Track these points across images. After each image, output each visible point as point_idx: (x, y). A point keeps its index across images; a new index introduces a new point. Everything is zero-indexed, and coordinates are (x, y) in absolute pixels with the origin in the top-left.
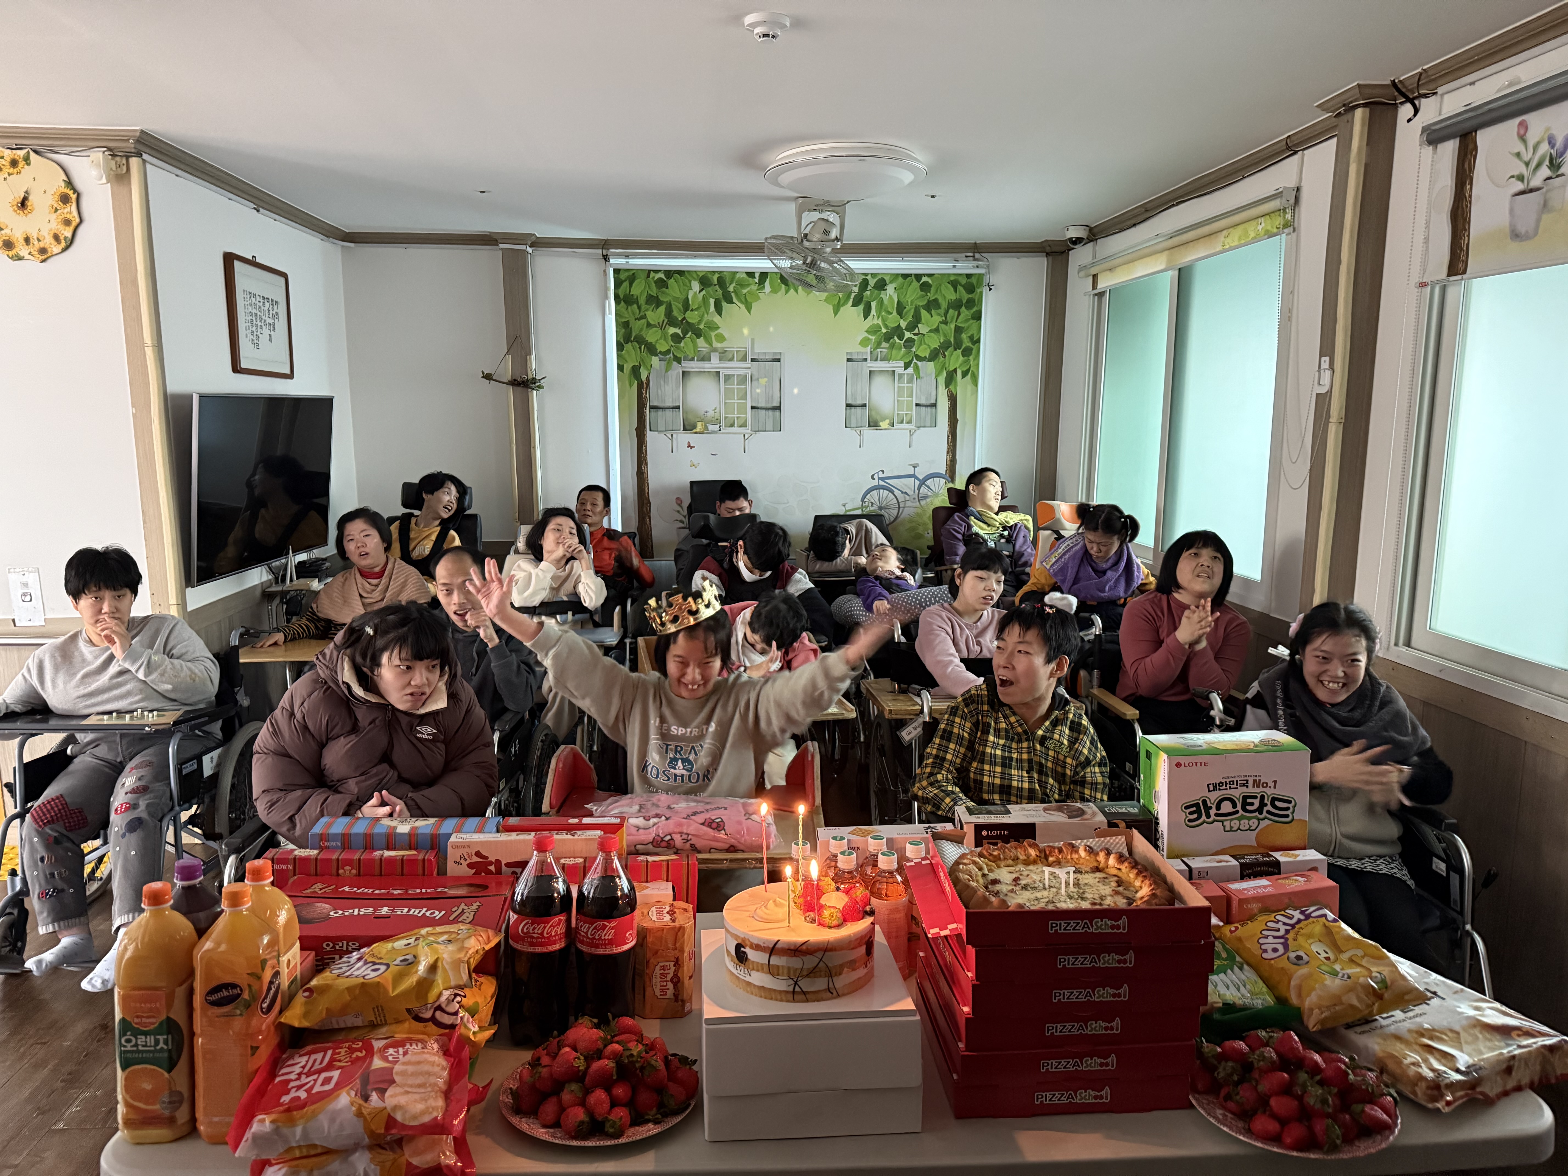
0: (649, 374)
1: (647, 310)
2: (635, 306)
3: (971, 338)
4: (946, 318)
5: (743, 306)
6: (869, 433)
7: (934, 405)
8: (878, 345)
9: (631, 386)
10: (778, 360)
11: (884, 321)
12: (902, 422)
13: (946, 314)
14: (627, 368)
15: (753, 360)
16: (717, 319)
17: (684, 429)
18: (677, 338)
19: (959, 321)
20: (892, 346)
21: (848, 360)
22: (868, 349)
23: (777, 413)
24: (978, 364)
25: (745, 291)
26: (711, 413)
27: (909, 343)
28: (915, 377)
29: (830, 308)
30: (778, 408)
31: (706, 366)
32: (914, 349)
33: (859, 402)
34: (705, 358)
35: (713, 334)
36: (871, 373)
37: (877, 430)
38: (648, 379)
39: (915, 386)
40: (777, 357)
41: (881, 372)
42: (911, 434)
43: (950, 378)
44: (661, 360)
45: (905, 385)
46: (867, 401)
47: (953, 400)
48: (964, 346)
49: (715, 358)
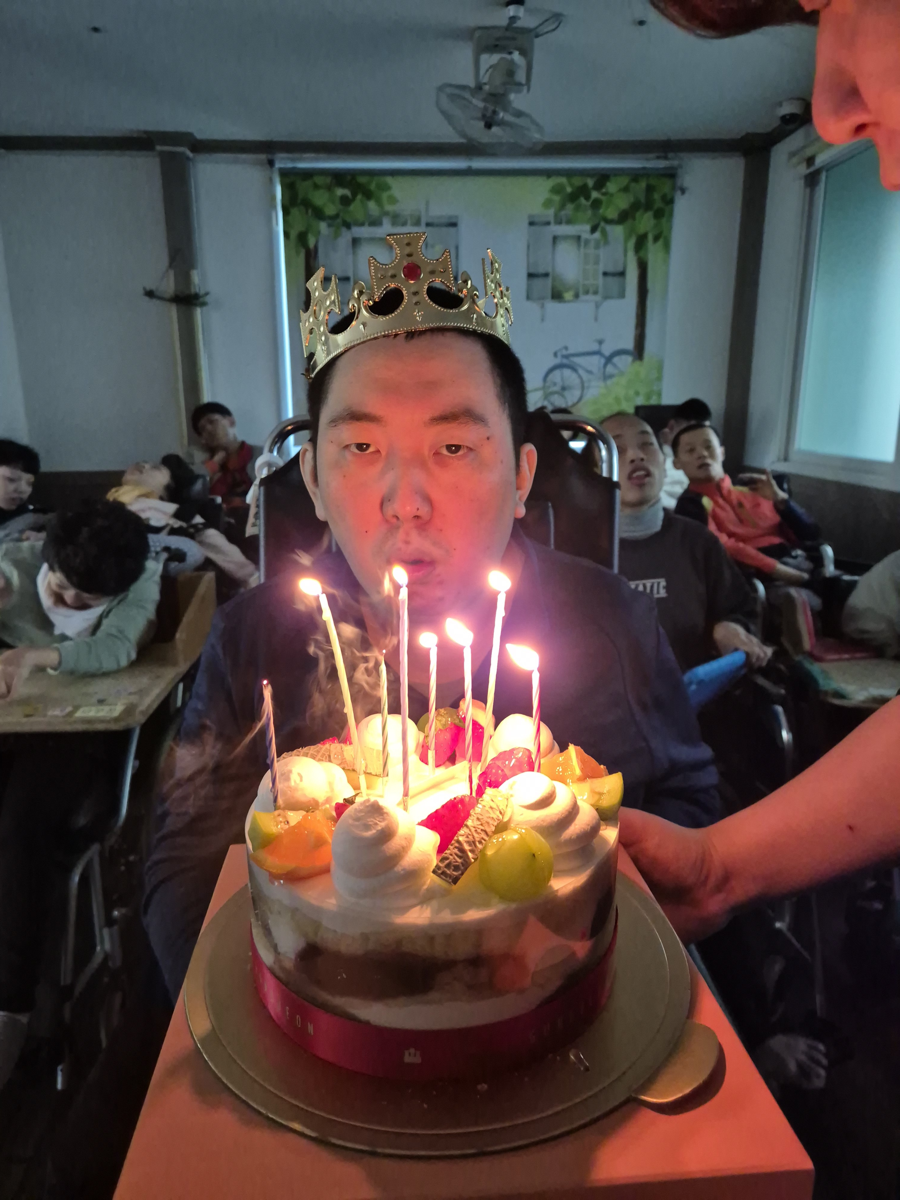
0: (317, 242)
3: (664, 198)
6: (552, 306)
7: (622, 274)
8: (562, 206)
9: (298, 254)
10: (454, 225)
12: (587, 292)
14: (293, 234)
15: (428, 225)
18: (345, 201)
20: (578, 208)
21: (531, 224)
22: (551, 212)
24: (670, 228)
27: (596, 204)
28: (602, 243)
31: (377, 232)
32: (601, 211)
33: (541, 270)
34: (375, 223)
35: (385, 195)
36: (555, 239)
37: (560, 302)
38: (316, 247)
39: (602, 252)
40: (453, 220)
41: (566, 238)
42: (597, 306)
43: (640, 243)
44: (330, 226)
45: (591, 251)
46: (550, 270)
47: (643, 268)
48: (655, 207)
49: (386, 222)
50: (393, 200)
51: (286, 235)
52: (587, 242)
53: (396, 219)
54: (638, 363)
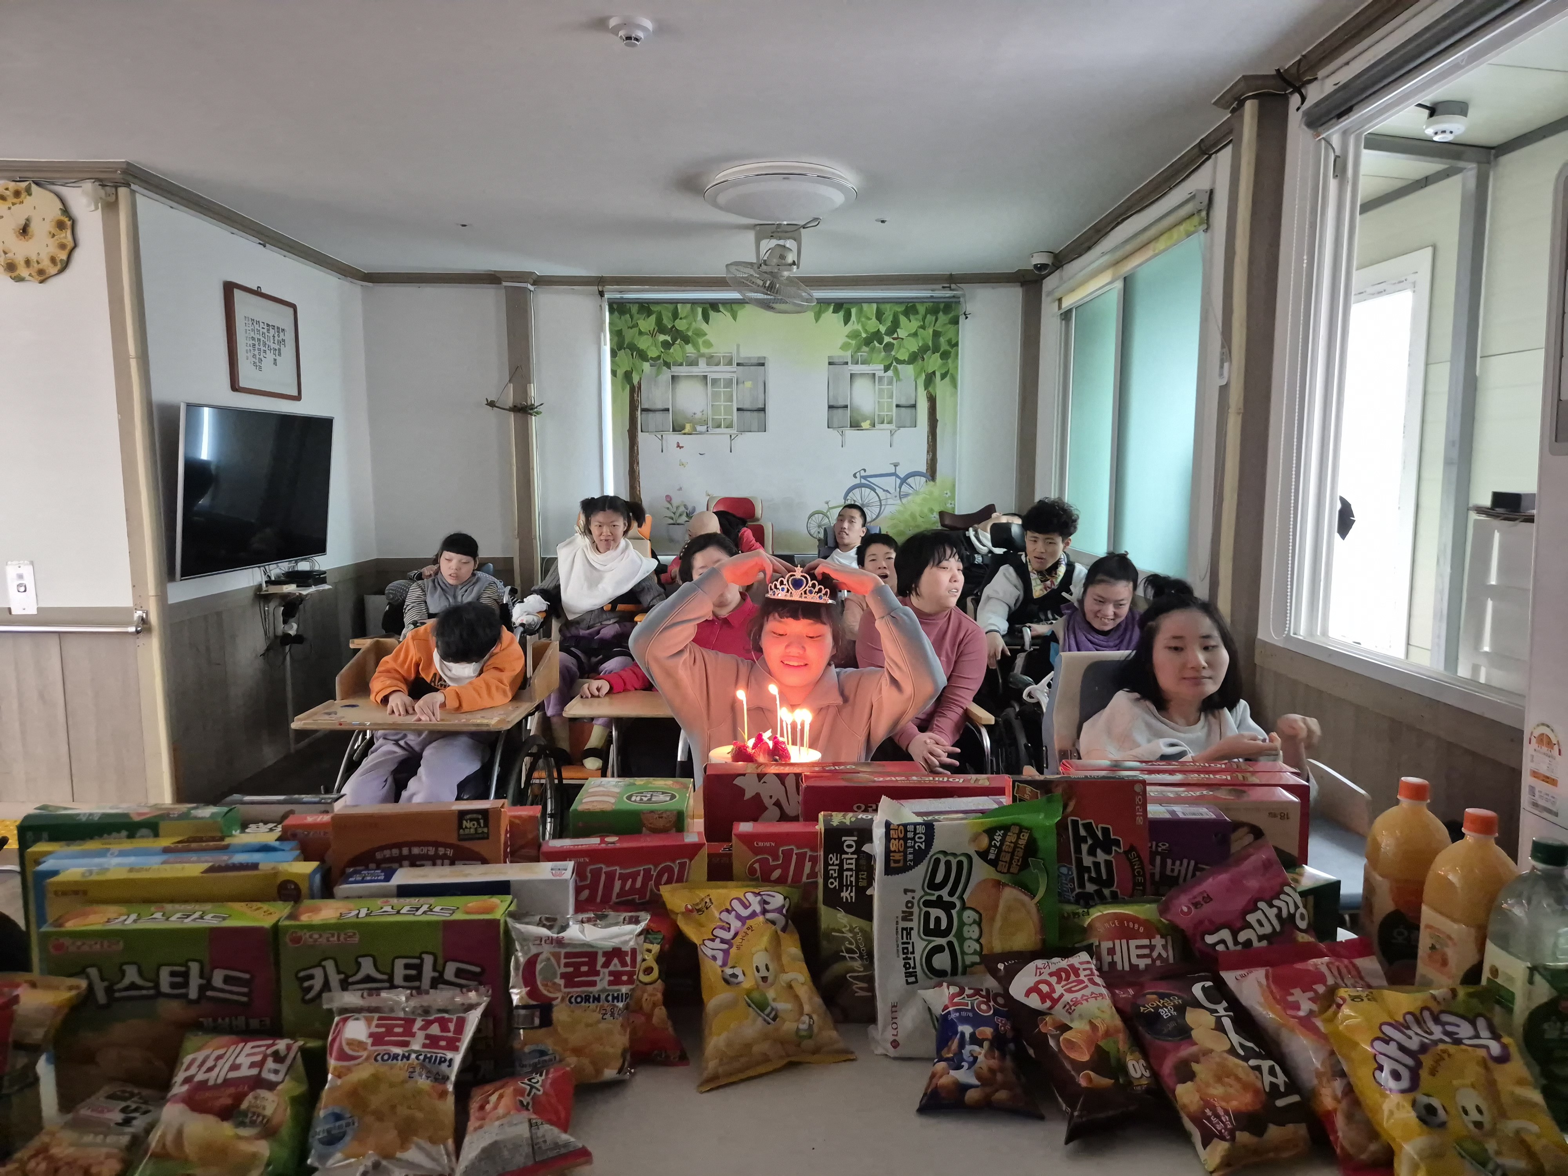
0: (641, 379)
1: (639, 319)
2: (627, 316)
3: (949, 342)
4: (924, 322)
5: (728, 315)
6: (850, 433)
7: (914, 406)
8: (858, 349)
9: (623, 390)
10: (763, 365)
11: (863, 325)
12: (883, 423)
13: (924, 319)
14: (619, 373)
15: (738, 364)
16: (704, 326)
17: (674, 430)
18: (666, 345)
19: (937, 325)
20: (873, 349)
21: (830, 364)
22: (849, 354)
23: (762, 414)
24: (957, 368)
26: (699, 415)
27: (889, 347)
28: (895, 379)
29: (811, 316)
30: (763, 410)
31: (694, 371)
32: (893, 353)
33: (841, 403)
34: (693, 363)
35: (700, 341)
36: (852, 376)
37: (858, 430)
38: (639, 384)
39: (894, 387)
40: (762, 361)
41: (862, 375)
42: (892, 434)
43: (930, 380)
44: (652, 366)
45: (885, 386)
46: (848, 403)
47: (932, 401)
48: (942, 350)
49: (702, 363)
50: (708, 344)
51: (614, 373)
52: (881, 378)
53: (712, 361)
54: (932, 483)
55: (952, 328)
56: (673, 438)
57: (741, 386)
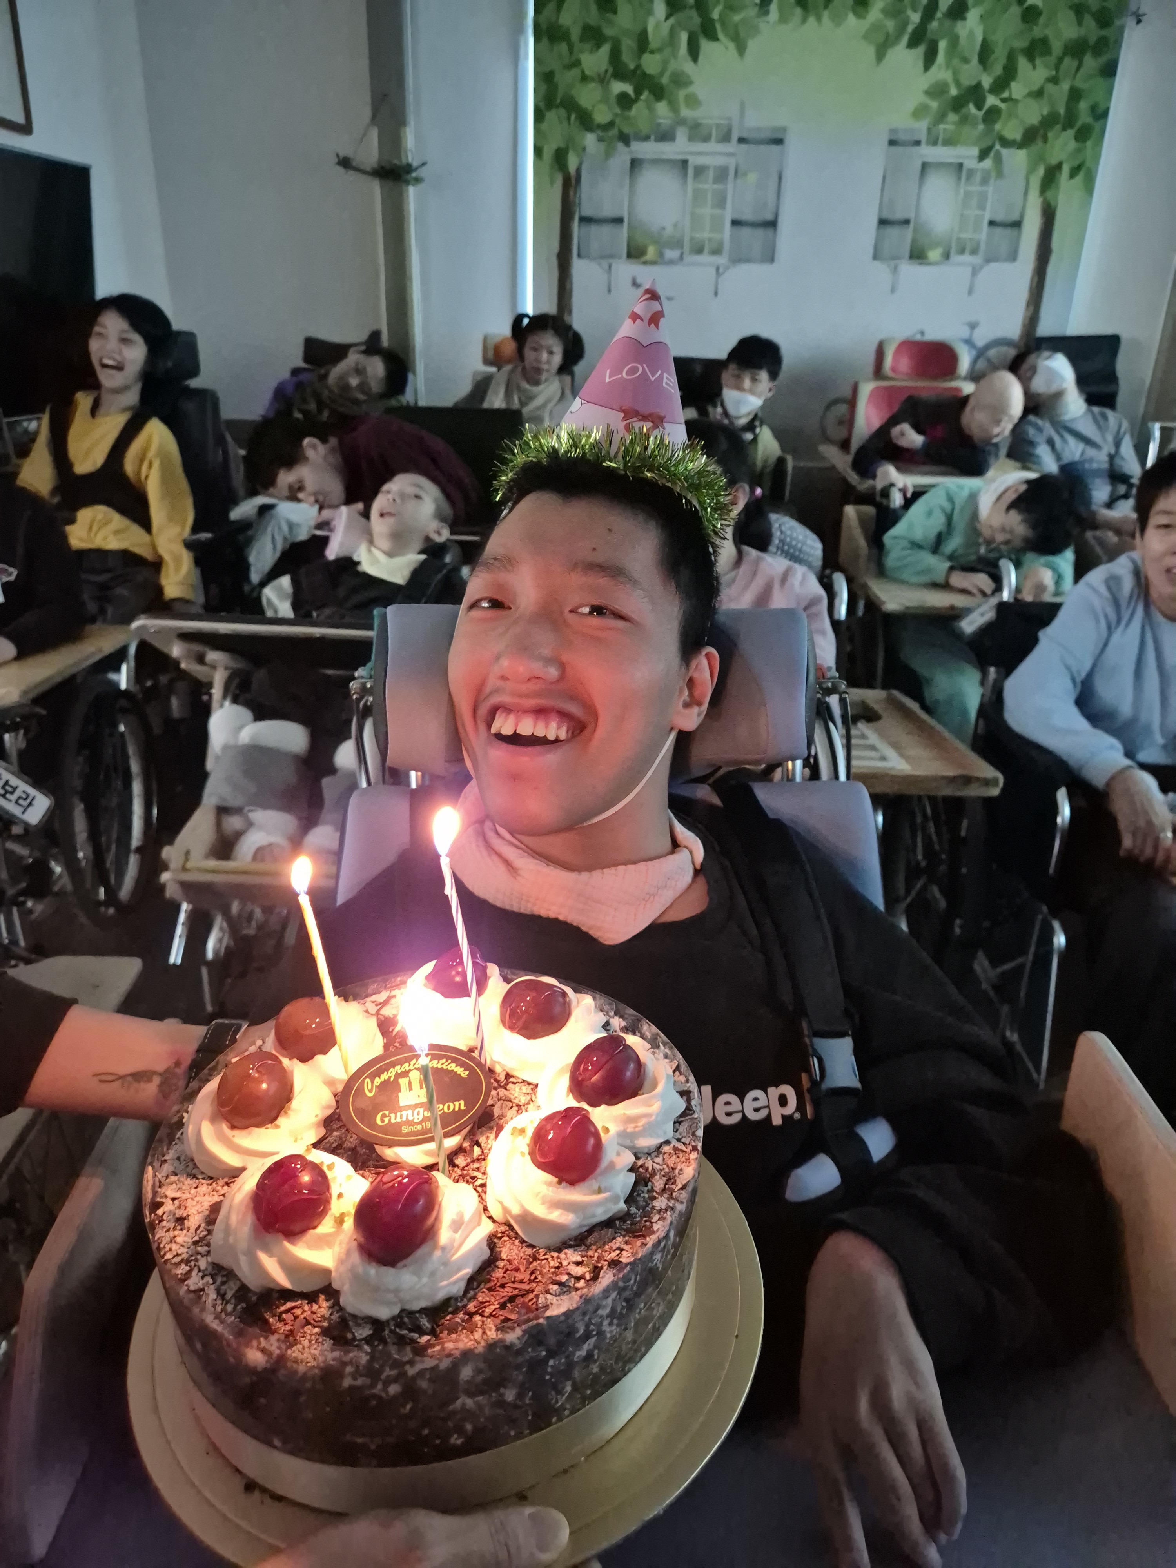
0: (581, 164)
1: (582, 51)
2: (564, 47)
3: (1093, 109)
4: (1057, 72)
5: (732, 46)
6: (909, 270)
7: (1017, 225)
8: (941, 117)
9: (552, 182)
10: (779, 141)
11: (955, 73)
12: (962, 251)
13: (1057, 68)
14: (548, 153)
15: (741, 140)
16: (688, 67)
17: (630, 255)
18: (625, 101)
19: (1079, 75)
20: (965, 120)
21: (892, 143)
22: (923, 125)
23: (770, 232)
24: (1097, 158)
25: (737, 18)
26: (669, 230)
27: (992, 115)
28: (993, 174)
29: (870, 51)
30: (772, 224)
31: (668, 150)
32: (998, 127)
33: (899, 215)
34: (666, 136)
35: (682, 94)
36: (925, 166)
37: (921, 264)
38: (578, 171)
39: (990, 189)
40: (779, 136)
41: (940, 165)
42: (975, 272)
43: (1050, 178)
44: (600, 139)
45: (975, 188)
46: (911, 215)
47: (1049, 216)
48: (1079, 123)
49: (681, 135)
50: (693, 101)
51: (538, 151)
52: (971, 173)
55: (1100, 83)
56: (626, 270)
57: (739, 181)
